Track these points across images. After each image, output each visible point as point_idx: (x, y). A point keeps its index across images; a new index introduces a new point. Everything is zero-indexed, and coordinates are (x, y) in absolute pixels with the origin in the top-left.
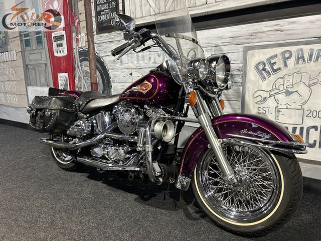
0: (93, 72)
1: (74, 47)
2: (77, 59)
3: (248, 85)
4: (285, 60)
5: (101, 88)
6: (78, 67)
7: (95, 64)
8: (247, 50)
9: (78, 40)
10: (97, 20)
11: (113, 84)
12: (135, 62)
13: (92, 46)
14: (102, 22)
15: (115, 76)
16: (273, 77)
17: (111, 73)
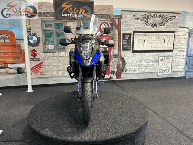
0: (119, 61)
1: (112, 53)
2: (112, 57)
3: (159, 63)
4: (164, 59)
5: (122, 65)
6: (113, 60)
7: (120, 59)
8: (159, 57)
9: (114, 52)
10: (122, 47)
11: (126, 64)
12: (134, 58)
13: (119, 54)
14: (124, 48)
15: (127, 62)
16: (163, 62)
17: (126, 61)
